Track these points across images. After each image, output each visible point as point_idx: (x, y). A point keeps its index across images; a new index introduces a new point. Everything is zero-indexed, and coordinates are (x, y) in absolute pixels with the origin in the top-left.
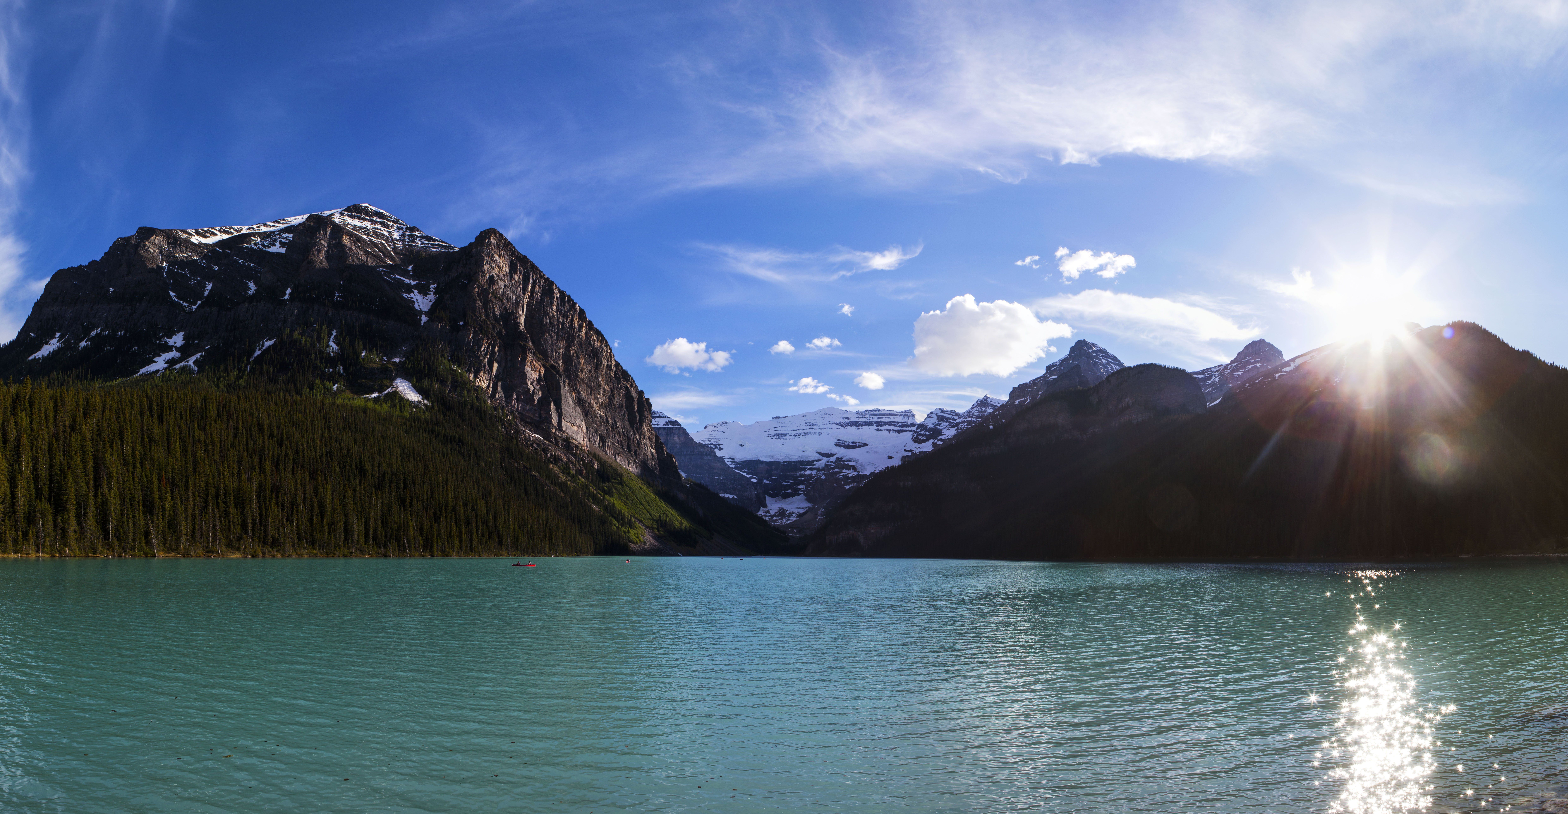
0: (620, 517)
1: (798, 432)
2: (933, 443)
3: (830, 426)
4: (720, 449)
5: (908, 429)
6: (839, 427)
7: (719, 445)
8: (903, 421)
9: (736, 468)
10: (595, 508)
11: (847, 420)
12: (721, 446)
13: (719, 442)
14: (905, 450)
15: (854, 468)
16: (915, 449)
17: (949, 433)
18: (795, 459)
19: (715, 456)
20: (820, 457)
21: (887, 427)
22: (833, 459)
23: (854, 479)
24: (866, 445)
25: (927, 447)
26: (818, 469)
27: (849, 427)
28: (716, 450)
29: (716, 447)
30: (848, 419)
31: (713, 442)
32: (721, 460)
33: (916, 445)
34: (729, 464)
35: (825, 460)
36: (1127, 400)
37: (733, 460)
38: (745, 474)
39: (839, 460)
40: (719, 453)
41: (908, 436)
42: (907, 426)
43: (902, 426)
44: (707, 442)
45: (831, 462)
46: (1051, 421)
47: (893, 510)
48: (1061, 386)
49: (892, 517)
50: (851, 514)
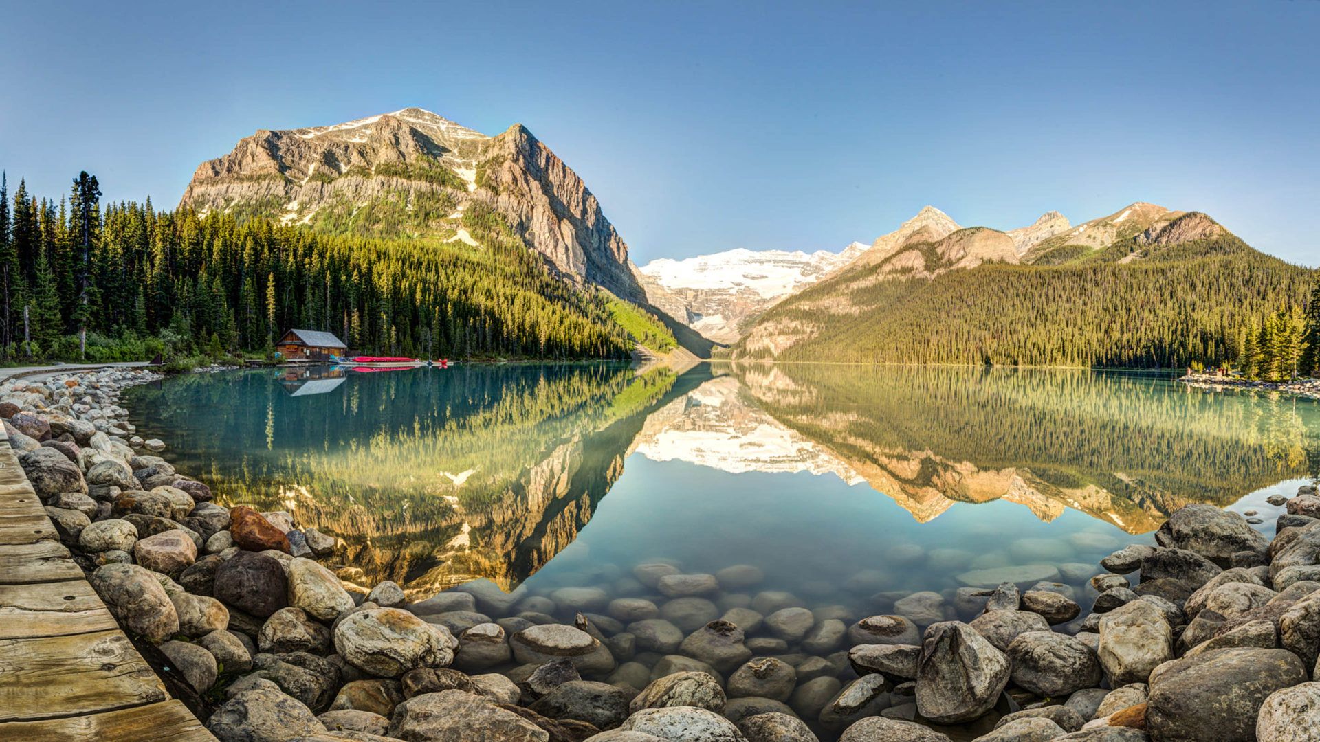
5: (797, 265)
11: (752, 259)
14: (795, 282)
15: (758, 294)
16: (803, 281)
21: (782, 264)
24: (766, 277)
25: (812, 279)
36: (962, 251)
42: (797, 263)
43: (793, 263)
46: (910, 264)
47: (796, 327)
48: (915, 240)
49: (795, 331)
50: (766, 329)
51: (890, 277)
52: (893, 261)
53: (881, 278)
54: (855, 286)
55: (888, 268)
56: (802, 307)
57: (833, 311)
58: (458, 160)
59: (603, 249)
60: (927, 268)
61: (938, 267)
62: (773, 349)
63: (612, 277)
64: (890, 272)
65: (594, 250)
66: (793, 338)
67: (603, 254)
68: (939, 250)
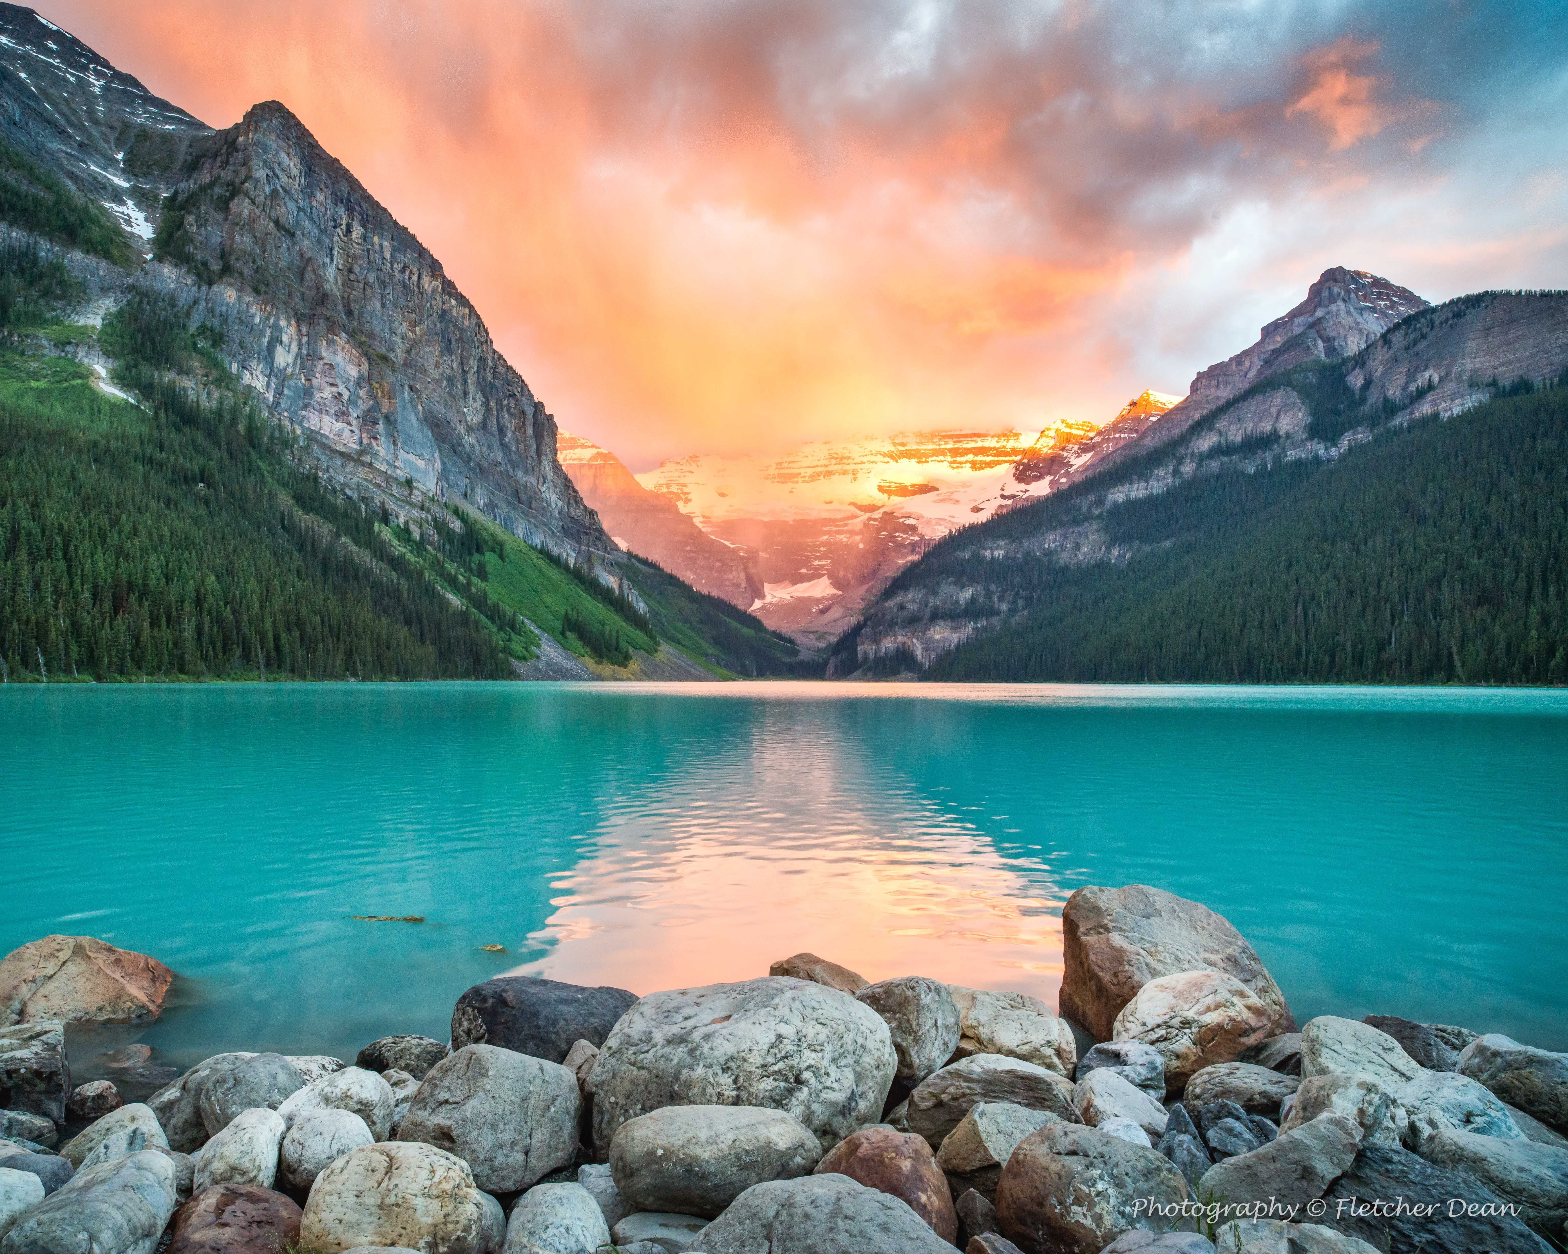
0: (495, 615)
1: (817, 470)
2: (1051, 482)
3: (873, 458)
4: (687, 501)
5: (1007, 458)
6: (887, 459)
7: (685, 494)
8: (998, 445)
9: (712, 533)
10: (454, 600)
11: (901, 448)
12: (690, 497)
13: (685, 490)
14: (1003, 497)
15: (913, 529)
16: (1021, 494)
17: (1079, 461)
18: (814, 515)
19: (677, 512)
20: (858, 512)
21: (970, 457)
22: (878, 515)
23: (913, 547)
24: (936, 489)
25: (1041, 488)
26: (852, 533)
27: (905, 461)
28: (680, 504)
29: (680, 499)
30: (903, 445)
31: (674, 489)
32: (688, 519)
33: (1023, 486)
34: (700, 526)
35: (865, 516)
36: (1427, 375)
37: (707, 519)
38: (727, 543)
39: (889, 515)
40: (683, 508)
41: (1005, 470)
42: (1006, 454)
43: (998, 454)
44: (664, 490)
45: (875, 519)
46: (1266, 426)
47: (973, 600)
48: (1287, 362)
49: (972, 611)
50: (902, 607)
51: (1214, 465)
52: (1222, 424)
53: (1188, 468)
54: (1118, 495)
55: (1206, 442)
56: (987, 554)
57: (1063, 558)
58: (121, 182)
59: (494, 428)
60: (1315, 431)
61: (1352, 425)
62: (919, 652)
63: (516, 494)
64: (1217, 451)
65: (470, 429)
66: (969, 629)
67: (495, 442)
68: (1356, 380)
